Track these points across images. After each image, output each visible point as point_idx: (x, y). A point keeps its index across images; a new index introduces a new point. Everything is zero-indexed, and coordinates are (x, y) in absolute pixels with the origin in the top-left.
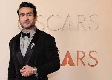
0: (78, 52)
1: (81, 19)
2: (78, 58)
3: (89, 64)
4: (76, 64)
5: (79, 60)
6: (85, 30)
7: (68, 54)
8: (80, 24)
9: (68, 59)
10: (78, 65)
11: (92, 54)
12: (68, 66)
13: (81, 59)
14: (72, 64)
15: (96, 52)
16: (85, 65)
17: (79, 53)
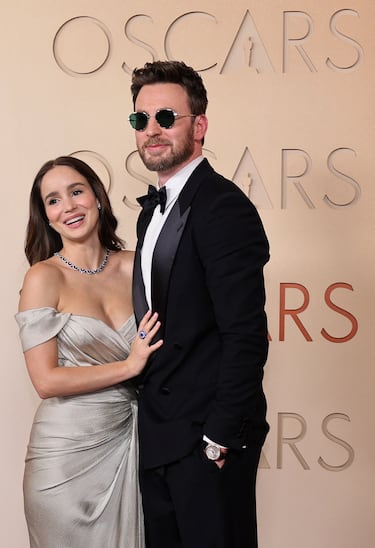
0: (283, 286)
2: (283, 312)
3: (324, 332)
4: (275, 330)
5: (288, 318)
6: (311, 206)
8: (290, 183)
10: (281, 338)
11: (335, 296)
13: (294, 313)
15: (350, 287)
16: (309, 339)
17: (288, 290)
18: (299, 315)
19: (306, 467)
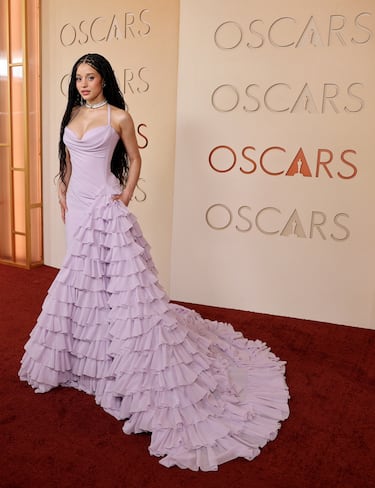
0: (320, 151)
1: (331, 90)
2: (319, 163)
3: (339, 174)
4: (314, 172)
5: (321, 166)
6: (337, 111)
7: (300, 155)
8: (327, 101)
9: (300, 163)
10: (317, 176)
11: (347, 157)
12: (299, 176)
13: (324, 164)
14: (306, 172)
15: (354, 152)
16: (331, 177)
17: (322, 153)
18: (328, 165)
19: (324, 238)
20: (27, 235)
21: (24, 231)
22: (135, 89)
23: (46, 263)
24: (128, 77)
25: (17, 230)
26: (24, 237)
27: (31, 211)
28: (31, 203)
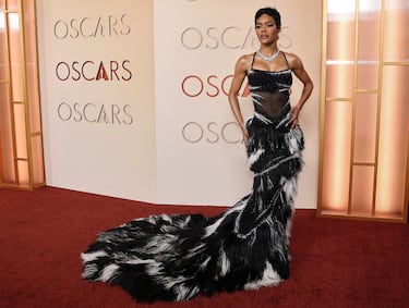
20: (29, 160)
21: (26, 157)
22: (118, 32)
23: (48, 184)
24: (113, 22)
25: (19, 156)
26: (26, 163)
27: (32, 139)
28: (32, 131)
